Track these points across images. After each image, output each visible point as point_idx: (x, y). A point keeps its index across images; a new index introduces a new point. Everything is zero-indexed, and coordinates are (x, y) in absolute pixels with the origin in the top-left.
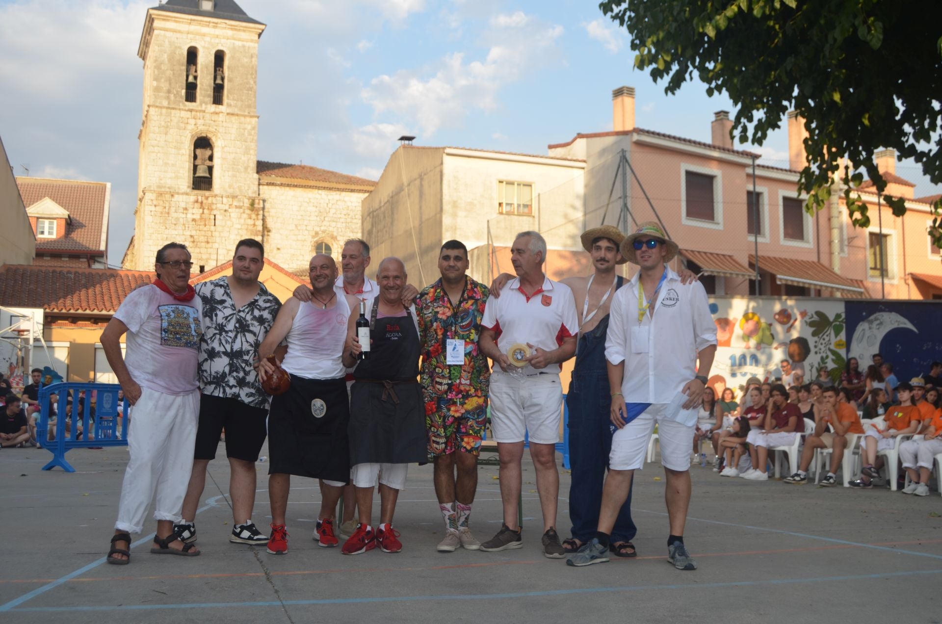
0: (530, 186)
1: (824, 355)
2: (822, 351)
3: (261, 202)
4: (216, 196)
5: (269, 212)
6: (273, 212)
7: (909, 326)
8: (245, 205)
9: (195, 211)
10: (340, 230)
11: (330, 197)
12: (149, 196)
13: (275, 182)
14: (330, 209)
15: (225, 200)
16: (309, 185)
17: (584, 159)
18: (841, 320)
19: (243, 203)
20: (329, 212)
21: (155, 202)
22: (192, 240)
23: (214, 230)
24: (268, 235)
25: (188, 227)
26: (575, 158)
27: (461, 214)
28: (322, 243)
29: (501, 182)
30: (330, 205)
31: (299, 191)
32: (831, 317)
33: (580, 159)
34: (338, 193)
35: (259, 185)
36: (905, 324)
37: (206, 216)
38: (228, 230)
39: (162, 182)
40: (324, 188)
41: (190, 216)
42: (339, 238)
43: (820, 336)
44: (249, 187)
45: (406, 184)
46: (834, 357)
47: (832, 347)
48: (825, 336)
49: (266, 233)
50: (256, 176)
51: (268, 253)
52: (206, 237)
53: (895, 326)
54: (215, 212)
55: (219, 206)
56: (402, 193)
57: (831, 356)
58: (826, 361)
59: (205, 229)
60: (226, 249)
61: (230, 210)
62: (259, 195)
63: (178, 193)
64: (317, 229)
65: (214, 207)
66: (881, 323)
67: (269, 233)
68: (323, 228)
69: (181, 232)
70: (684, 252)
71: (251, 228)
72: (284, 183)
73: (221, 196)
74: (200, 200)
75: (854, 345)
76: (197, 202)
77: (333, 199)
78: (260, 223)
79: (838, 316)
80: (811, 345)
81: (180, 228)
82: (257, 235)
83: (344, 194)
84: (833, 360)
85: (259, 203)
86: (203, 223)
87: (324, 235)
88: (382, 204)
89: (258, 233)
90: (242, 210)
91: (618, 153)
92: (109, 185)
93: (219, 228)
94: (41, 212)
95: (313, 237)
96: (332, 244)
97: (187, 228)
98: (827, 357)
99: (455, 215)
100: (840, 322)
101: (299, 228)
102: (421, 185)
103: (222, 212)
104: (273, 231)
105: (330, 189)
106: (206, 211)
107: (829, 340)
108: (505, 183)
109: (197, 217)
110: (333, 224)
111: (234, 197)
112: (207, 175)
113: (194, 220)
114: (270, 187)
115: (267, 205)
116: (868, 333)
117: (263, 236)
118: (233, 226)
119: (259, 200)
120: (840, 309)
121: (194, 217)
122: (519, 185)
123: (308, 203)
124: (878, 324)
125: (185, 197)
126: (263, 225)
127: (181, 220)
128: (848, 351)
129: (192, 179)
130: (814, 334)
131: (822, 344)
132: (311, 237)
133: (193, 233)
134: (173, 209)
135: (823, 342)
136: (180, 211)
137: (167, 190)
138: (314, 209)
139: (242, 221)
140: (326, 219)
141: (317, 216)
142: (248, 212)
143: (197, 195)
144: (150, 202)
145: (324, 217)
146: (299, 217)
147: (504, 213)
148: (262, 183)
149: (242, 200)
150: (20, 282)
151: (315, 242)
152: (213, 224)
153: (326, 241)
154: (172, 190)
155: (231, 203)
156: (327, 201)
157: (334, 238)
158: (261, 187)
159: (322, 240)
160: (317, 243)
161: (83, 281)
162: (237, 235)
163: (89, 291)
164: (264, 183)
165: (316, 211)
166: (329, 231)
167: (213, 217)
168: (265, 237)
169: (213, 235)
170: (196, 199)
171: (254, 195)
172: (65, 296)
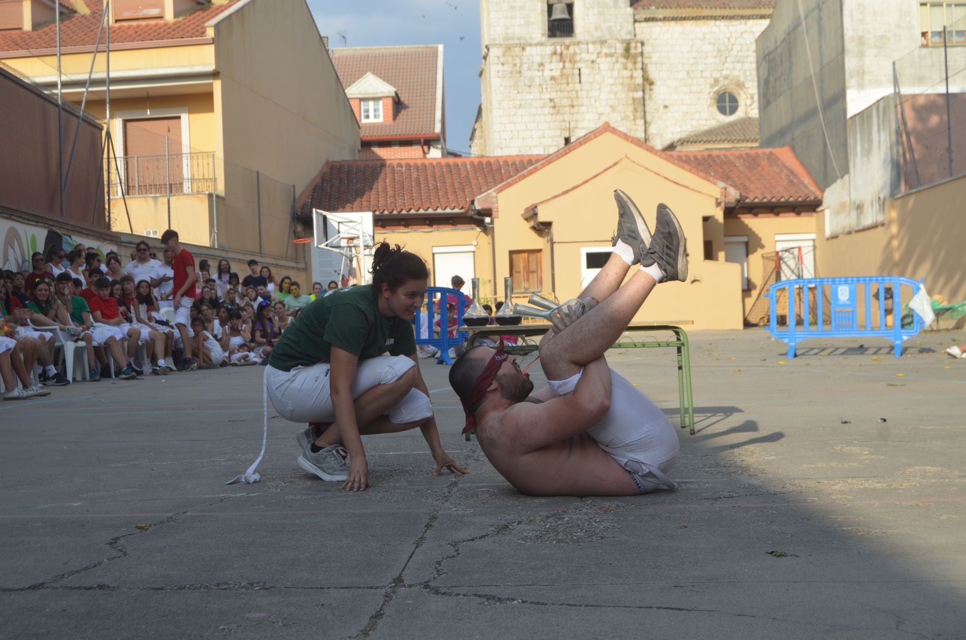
3: (639, 45)
4: (579, 43)
5: (650, 57)
6: (655, 56)
8: (618, 51)
9: (553, 66)
10: (748, 73)
11: (732, 29)
12: (494, 52)
13: (656, 16)
14: (732, 45)
15: (591, 47)
16: (703, 15)
19: (616, 49)
20: (732, 49)
21: (502, 60)
22: (552, 104)
23: (579, 89)
24: (651, 90)
25: (547, 88)
27: (870, 52)
28: (724, 93)
29: (923, 4)
30: (732, 40)
31: (689, 25)
34: (743, 21)
35: (635, 21)
37: (567, 71)
38: (598, 87)
39: (509, 32)
40: (723, 18)
41: (547, 74)
42: (747, 85)
44: (622, 28)
45: (803, 16)
49: (647, 87)
50: (630, 10)
51: (652, 113)
52: (570, 100)
54: (579, 65)
55: (584, 56)
56: (800, 28)
59: (569, 88)
60: (597, 113)
61: (598, 60)
62: (635, 35)
63: (530, 45)
64: (717, 75)
65: (578, 58)
67: (652, 87)
68: (724, 73)
69: (537, 95)
71: (627, 81)
72: (668, 16)
73: (585, 42)
74: (559, 51)
76: (555, 53)
77: (736, 31)
78: (638, 74)
82: (637, 91)
83: (751, 22)
85: (636, 48)
86: (564, 81)
87: (726, 82)
88: (778, 44)
89: (638, 87)
90: (614, 59)
92: (441, 48)
93: (586, 86)
94: (363, 92)
95: (712, 86)
96: (739, 94)
97: (545, 90)
99: (861, 55)
101: (692, 75)
102: (820, 18)
103: (589, 63)
104: (658, 83)
105: (731, 18)
106: (567, 65)
108: (929, 5)
109: (557, 73)
110: (739, 66)
111: (603, 42)
112: (566, 16)
113: (553, 78)
114: (650, 24)
115: (647, 49)
117: (644, 91)
118: (603, 81)
119: (636, 43)
121: (553, 73)
122: (949, 5)
123: (702, 40)
125: (539, 48)
126: (643, 76)
127: (537, 80)
129: (547, 24)
132: (708, 86)
133: (554, 95)
134: (525, 66)
136: (534, 68)
137: (517, 41)
138: (710, 48)
139: (615, 73)
140: (729, 59)
141: (716, 57)
142: (622, 60)
143: (554, 44)
144: (496, 60)
145: (726, 58)
146: (691, 61)
147: (930, 44)
148: (638, 20)
149: (613, 45)
150: (346, 182)
151: (714, 93)
152: (578, 81)
153: (729, 91)
154: (523, 42)
155: (599, 51)
156: (729, 35)
157: (741, 85)
158: (637, 25)
159: (724, 89)
160: (717, 93)
161: (415, 175)
162: (609, 93)
163: (423, 186)
164: (641, 19)
165: (714, 50)
166: (733, 76)
167: (577, 72)
168: (647, 92)
169: (579, 96)
170: (554, 50)
171: (629, 37)
172: (395, 194)
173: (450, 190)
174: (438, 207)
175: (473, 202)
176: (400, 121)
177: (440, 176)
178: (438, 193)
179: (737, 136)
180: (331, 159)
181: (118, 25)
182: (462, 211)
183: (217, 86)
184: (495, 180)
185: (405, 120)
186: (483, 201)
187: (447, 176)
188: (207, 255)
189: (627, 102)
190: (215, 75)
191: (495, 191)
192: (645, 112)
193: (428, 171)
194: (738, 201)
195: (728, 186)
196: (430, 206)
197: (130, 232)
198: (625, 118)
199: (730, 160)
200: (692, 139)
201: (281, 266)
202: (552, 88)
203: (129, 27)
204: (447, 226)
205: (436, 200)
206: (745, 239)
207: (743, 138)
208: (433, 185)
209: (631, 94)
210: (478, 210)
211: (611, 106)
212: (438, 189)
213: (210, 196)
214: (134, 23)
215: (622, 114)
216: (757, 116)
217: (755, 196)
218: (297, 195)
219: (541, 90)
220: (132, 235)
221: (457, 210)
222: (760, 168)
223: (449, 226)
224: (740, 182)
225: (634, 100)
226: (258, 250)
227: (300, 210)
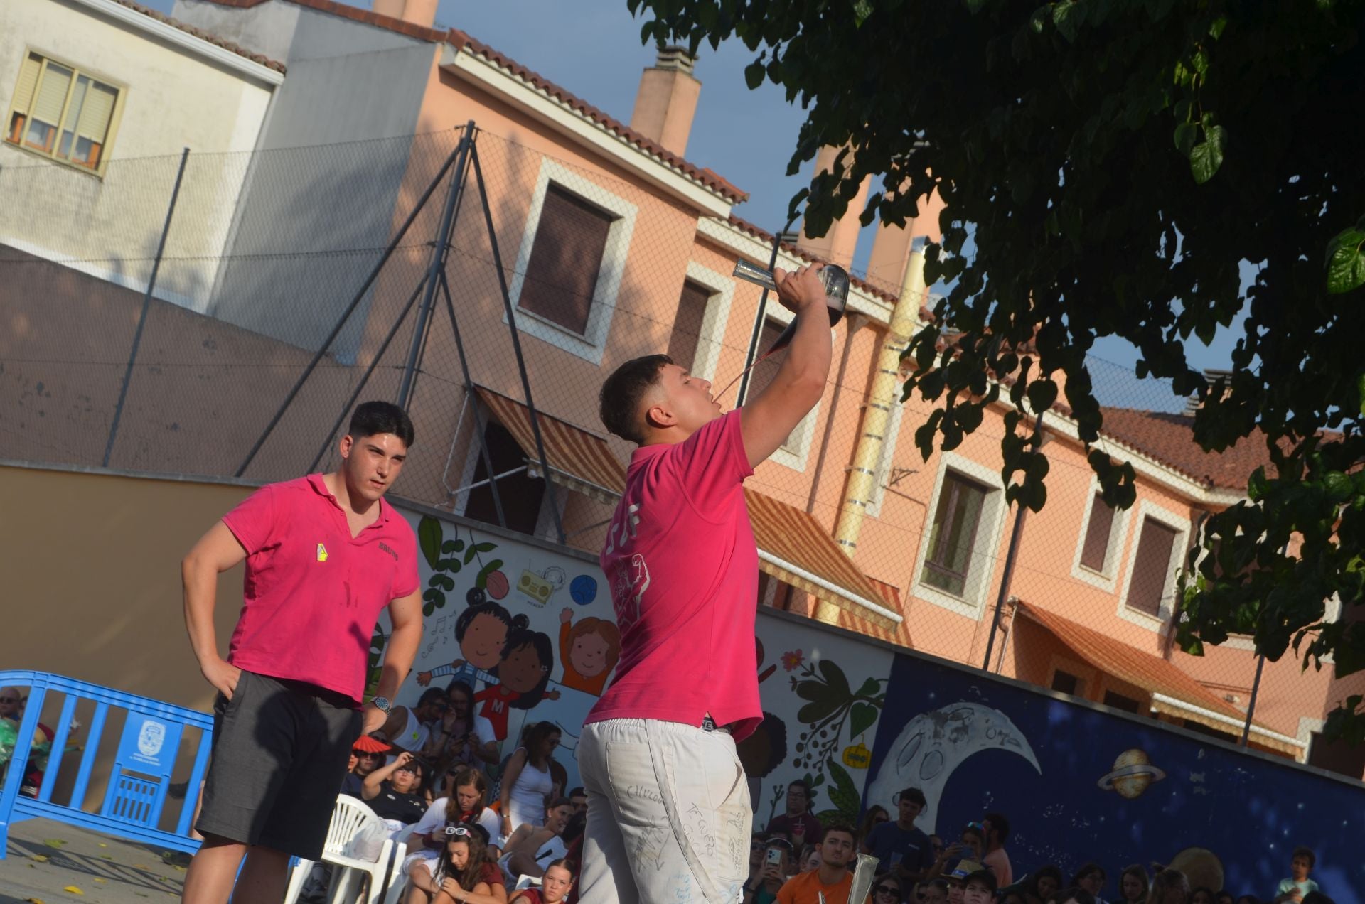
0: (115, 92)
1: (815, 774)
2: (811, 763)
7: (1027, 752)
17: (283, 61)
18: (874, 696)
26: (256, 51)
29: (35, 57)
32: (855, 686)
33: (271, 58)
36: (1018, 745)
43: (818, 724)
46: (835, 785)
47: (838, 758)
48: (827, 728)
53: (995, 743)
57: (829, 781)
58: (814, 789)
66: (964, 729)
70: (490, 396)
75: (889, 766)
79: (871, 685)
80: (792, 740)
84: (830, 789)
91: (457, 128)
98: (820, 779)
100: (871, 700)
107: (836, 740)
108: (45, 62)
116: (928, 746)
120: (881, 669)
122: (83, 79)
124: (957, 730)
128: (872, 777)
130: (804, 716)
131: (815, 745)
135: (821, 741)
147: (22, 145)
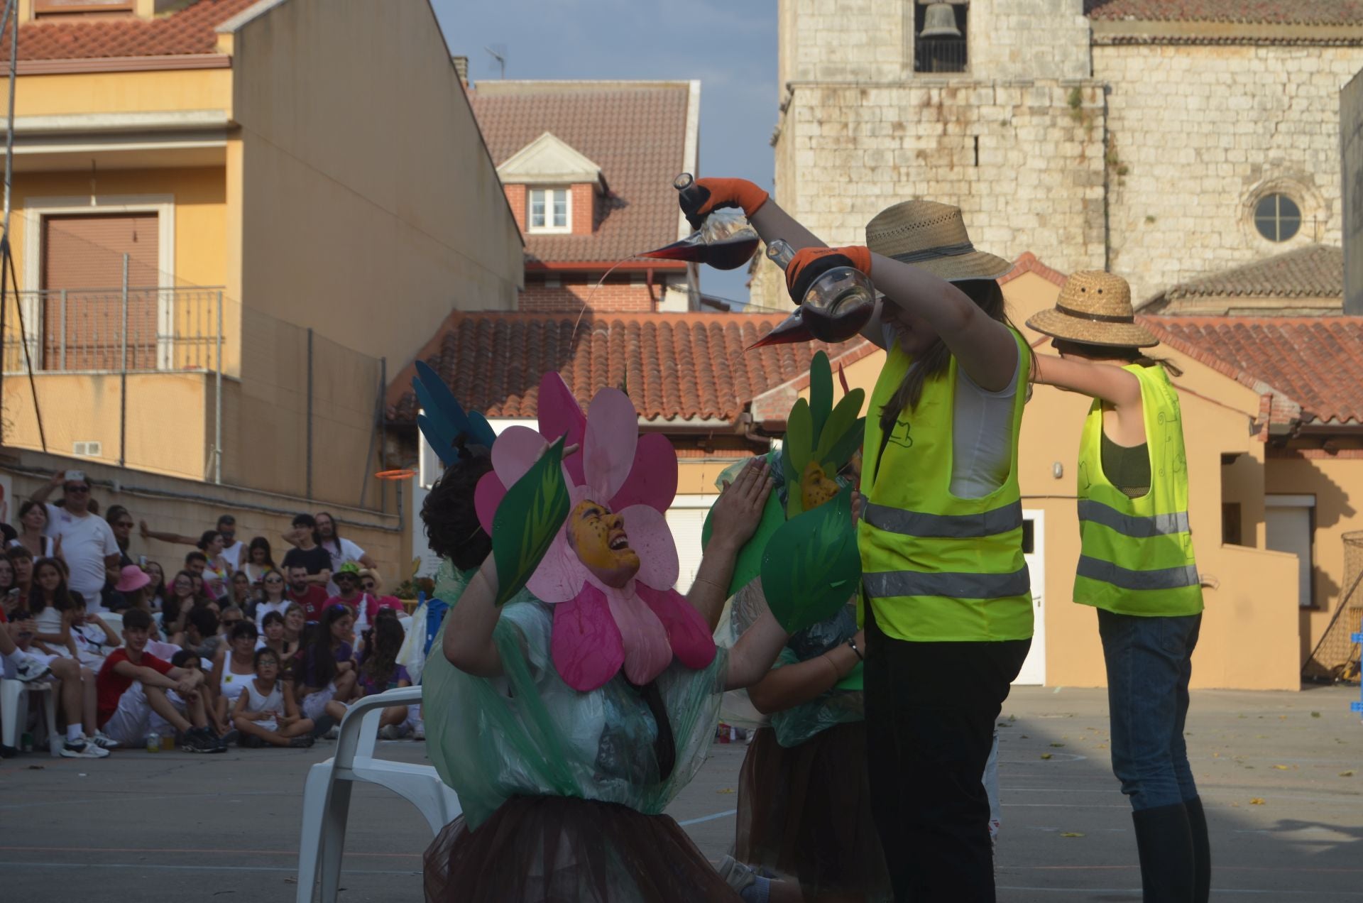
3: (1100, 92)
4: (977, 85)
5: (1121, 118)
6: (1132, 116)
8: (1057, 104)
9: (923, 129)
10: (1322, 157)
11: (1291, 65)
12: (804, 98)
13: (1136, 35)
14: (1291, 98)
15: (1001, 94)
16: (1232, 35)
19: (1051, 100)
20: (1290, 106)
21: (819, 114)
23: (974, 178)
24: (1121, 184)
25: (908, 175)
28: (1273, 195)
30: (1292, 88)
31: (1202, 55)
34: (1315, 51)
35: (1093, 44)
37: (951, 141)
38: (1013, 175)
39: (836, 57)
40: (1273, 42)
41: (910, 144)
42: (1319, 179)
44: (1065, 56)
49: (1114, 178)
50: (1082, 22)
51: (1122, 232)
52: (955, 199)
54: (975, 129)
55: (984, 110)
59: (954, 175)
60: (1009, 227)
61: (1014, 121)
62: (1092, 74)
63: (878, 86)
64: (1258, 157)
65: (974, 115)
67: (1123, 178)
68: (1273, 154)
69: (889, 189)
71: (1073, 165)
72: (1160, 35)
73: (991, 84)
74: (935, 99)
76: (927, 104)
77: (1300, 70)
78: (1097, 151)
81: (887, 178)
82: (1092, 186)
83: (1330, 53)
85: (1093, 98)
86: (944, 161)
87: (1276, 174)
89: (1094, 178)
90: (1047, 120)
92: (695, 87)
93: (988, 172)
94: (536, 171)
95: (1247, 180)
96: (1302, 198)
97: (904, 178)
101: (1206, 157)
103: (996, 126)
104: (1136, 171)
105: (1290, 43)
106: (952, 128)
109: (931, 145)
110: (1303, 141)
111: (1025, 84)
112: (954, 30)
113: (921, 154)
114: (1123, 50)
115: (1115, 101)
117: (1106, 186)
118: (1024, 164)
119: (1093, 88)
121: (923, 145)
123: (1229, 86)
125: (895, 93)
126: (1105, 156)
127: (889, 157)
129: (912, 45)
132: (1239, 180)
134: (866, 129)
136: (884, 132)
137: (850, 78)
138: (1246, 102)
139: (1049, 148)
140: (1282, 127)
141: (1256, 123)
142: (1065, 122)
143: (926, 86)
144: (807, 115)
145: (1277, 124)
146: (1207, 128)
148: (1099, 41)
149: (1047, 90)
150: (490, 355)
151: (1251, 195)
152: (973, 161)
153: (1283, 190)
154: (862, 79)
155: (1019, 103)
156: (1284, 78)
157: (1306, 180)
158: (1097, 51)
159: (1271, 188)
160: (1257, 196)
161: (631, 346)
162: (1035, 187)
163: (647, 369)
164: (1106, 41)
165: (1252, 108)
166: (1291, 161)
167: (970, 143)
168: (1114, 187)
169: (973, 192)
170: (925, 98)
171: (1079, 76)
172: (590, 384)
173: (702, 379)
174: (676, 414)
175: (747, 407)
176: (607, 233)
177: (683, 351)
178: (678, 384)
179: (1295, 283)
180: (462, 308)
181: (40, 23)
182: (726, 423)
183: (235, 153)
184: (795, 361)
185: (617, 231)
186: (768, 405)
187: (697, 351)
188: (198, 498)
189: (1070, 207)
190: (230, 131)
191: (793, 386)
192: (1107, 229)
193: (659, 339)
194: (1297, 424)
195: (1275, 392)
196: (660, 411)
197: (40, 449)
198: (1067, 239)
199: (1281, 336)
200: (1202, 288)
201: (349, 523)
202: (919, 174)
203: (62, 29)
204: (693, 452)
205: (673, 398)
206: (1308, 501)
207: (1308, 288)
208: (670, 368)
209: (1080, 192)
210: (757, 423)
211: (1038, 214)
212: (677, 377)
213: (210, 376)
214: (74, 21)
215: (1061, 231)
216: (1339, 244)
217: (1329, 414)
218: (390, 379)
219: (895, 178)
220: (44, 455)
221: (714, 422)
222: (1343, 356)
223: (698, 453)
224: (1301, 383)
225: (1086, 203)
226: (303, 490)
227: (394, 410)
